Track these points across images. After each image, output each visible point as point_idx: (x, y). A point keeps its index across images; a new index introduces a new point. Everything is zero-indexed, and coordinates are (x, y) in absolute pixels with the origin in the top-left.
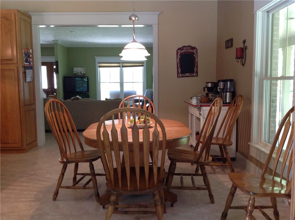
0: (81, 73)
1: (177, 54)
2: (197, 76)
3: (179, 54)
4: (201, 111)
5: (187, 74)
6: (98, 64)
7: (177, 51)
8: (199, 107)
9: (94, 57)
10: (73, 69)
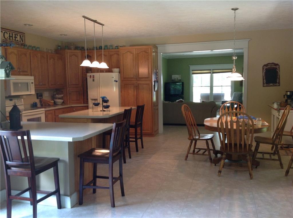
0: (177, 79)
1: (263, 69)
2: (279, 85)
3: (264, 69)
4: (280, 113)
5: (271, 84)
6: (192, 72)
7: (263, 67)
8: (278, 110)
9: (189, 66)
10: (171, 76)
